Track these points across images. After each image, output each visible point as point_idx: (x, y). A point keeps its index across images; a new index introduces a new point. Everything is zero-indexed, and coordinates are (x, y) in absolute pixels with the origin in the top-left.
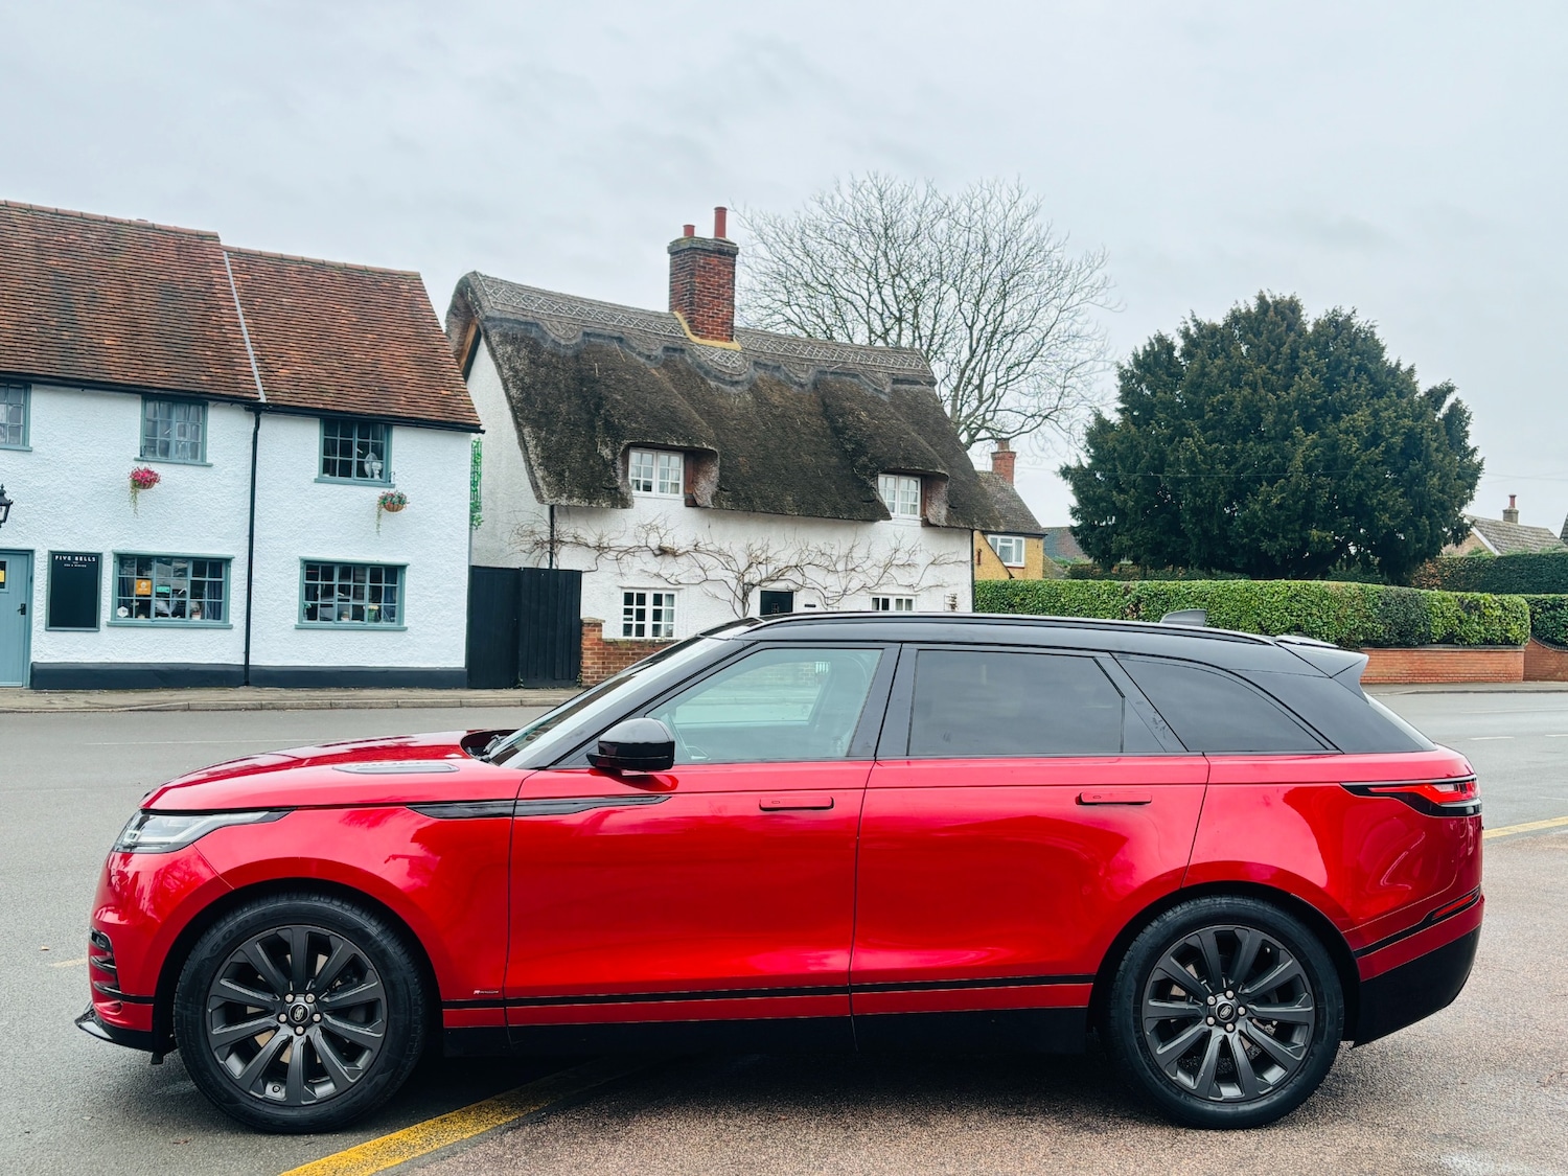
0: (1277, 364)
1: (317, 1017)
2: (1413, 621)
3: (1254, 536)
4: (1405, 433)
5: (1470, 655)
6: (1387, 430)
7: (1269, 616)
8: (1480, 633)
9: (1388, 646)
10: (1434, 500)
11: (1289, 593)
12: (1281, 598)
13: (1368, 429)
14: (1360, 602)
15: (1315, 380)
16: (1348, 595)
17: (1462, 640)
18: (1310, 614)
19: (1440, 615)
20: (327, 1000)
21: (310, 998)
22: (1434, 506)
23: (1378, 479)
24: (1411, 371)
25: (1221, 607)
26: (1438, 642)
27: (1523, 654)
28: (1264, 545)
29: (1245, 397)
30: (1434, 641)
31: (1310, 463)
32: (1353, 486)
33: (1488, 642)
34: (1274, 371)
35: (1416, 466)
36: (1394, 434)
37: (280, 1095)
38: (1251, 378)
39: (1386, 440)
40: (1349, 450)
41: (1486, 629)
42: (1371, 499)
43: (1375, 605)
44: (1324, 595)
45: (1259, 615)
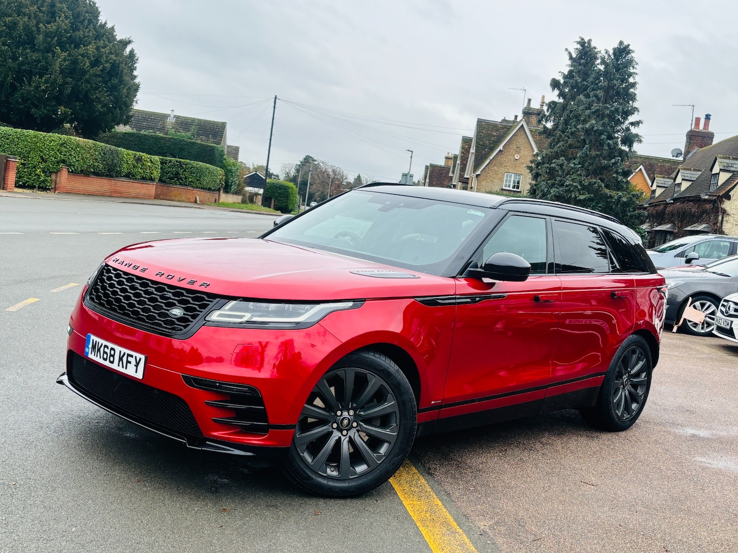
0: (42, 7)
1: (355, 424)
2: (115, 164)
3: (27, 105)
4: (111, 63)
5: (135, 184)
6: (103, 60)
7: (47, 153)
8: (141, 173)
9: (102, 176)
10: (124, 101)
11: (60, 142)
12: (56, 144)
13: (94, 56)
14: (93, 151)
15: (67, 22)
16: (88, 146)
17: (133, 176)
18: (71, 155)
19: (126, 162)
20: (362, 413)
21: (352, 413)
22: (122, 104)
23: (96, 84)
24: (113, 28)
25: (18, 144)
26: (124, 176)
27: (155, 186)
28: (33, 110)
29: (24, 23)
30: (122, 175)
31: (62, 69)
32: (84, 86)
33: (143, 178)
34: (41, 11)
35: (115, 81)
36: (107, 61)
37: (335, 473)
38: (28, 12)
39: (103, 64)
40: (84, 66)
41: (143, 172)
42: (92, 95)
43: (100, 153)
44: (78, 146)
45: (41, 152)
